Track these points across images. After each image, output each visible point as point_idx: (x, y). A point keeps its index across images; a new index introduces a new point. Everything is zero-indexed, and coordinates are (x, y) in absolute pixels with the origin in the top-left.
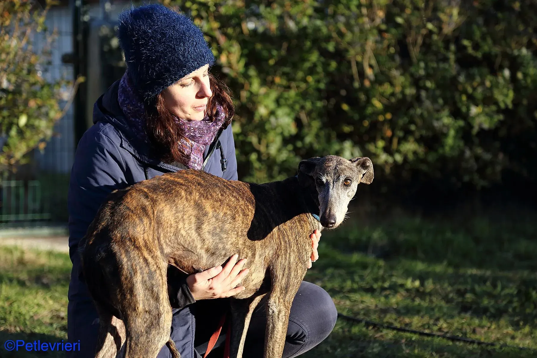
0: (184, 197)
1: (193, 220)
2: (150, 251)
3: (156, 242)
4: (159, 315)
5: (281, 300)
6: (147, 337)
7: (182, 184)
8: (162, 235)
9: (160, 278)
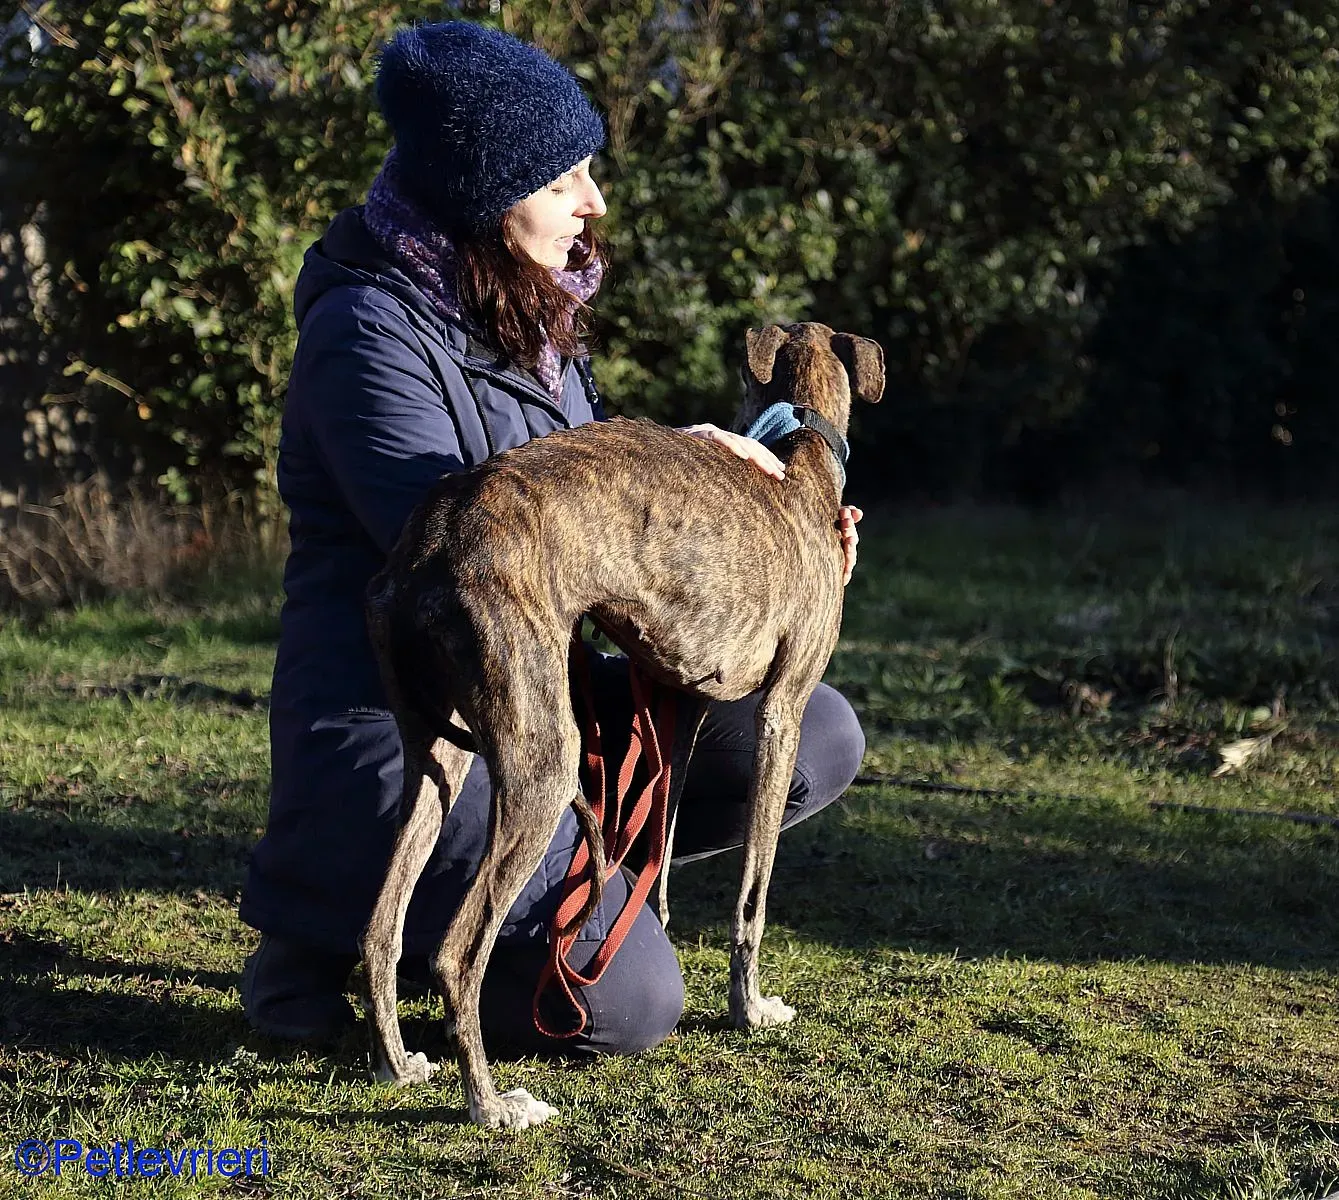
0: (596, 485)
1: (627, 534)
2: (537, 606)
3: (547, 587)
4: (558, 743)
5: (787, 707)
6: (538, 790)
7: (589, 456)
8: (560, 572)
9: (559, 663)
